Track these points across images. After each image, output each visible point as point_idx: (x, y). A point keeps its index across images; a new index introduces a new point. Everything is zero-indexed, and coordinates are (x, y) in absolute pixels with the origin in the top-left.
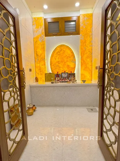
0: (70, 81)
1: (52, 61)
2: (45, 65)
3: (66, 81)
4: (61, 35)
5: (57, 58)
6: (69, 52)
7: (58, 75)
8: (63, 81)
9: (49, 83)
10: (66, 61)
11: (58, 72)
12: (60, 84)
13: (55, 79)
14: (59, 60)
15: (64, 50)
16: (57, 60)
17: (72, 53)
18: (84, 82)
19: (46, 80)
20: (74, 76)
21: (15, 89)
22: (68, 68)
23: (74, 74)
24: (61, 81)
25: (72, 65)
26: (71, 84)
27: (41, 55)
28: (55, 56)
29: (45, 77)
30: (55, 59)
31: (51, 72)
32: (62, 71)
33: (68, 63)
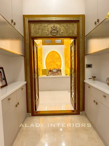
0: (58, 74)
1: (47, 61)
2: (42, 64)
3: (56, 74)
4: (52, 44)
5: (50, 59)
6: (58, 56)
7: (50, 71)
8: (54, 74)
9: (45, 76)
10: (55, 62)
11: (50, 69)
12: (52, 76)
13: (49, 73)
14: (51, 61)
15: (54, 54)
16: (50, 61)
17: (60, 56)
18: (66, 75)
19: (43, 74)
20: (61, 71)
22: (57, 66)
24: (53, 74)
25: (59, 64)
26: (59, 76)
27: (40, 57)
28: (49, 58)
29: (42, 72)
30: (49, 60)
31: (46, 69)
32: (53, 68)
33: (57, 63)
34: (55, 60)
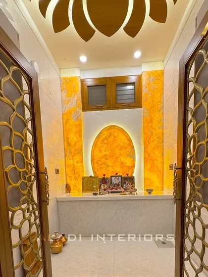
0: (126, 190)
1: (95, 155)
2: (82, 161)
3: (119, 190)
5: (103, 149)
7: (104, 181)
8: (114, 190)
9: (89, 195)
10: (118, 156)
11: (104, 175)
12: (108, 196)
13: (100, 187)
14: (106, 153)
15: (116, 134)
16: (104, 153)
17: (130, 140)
18: (150, 193)
19: (85, 189)
20: (133, 183)
21: (31, 205)
22: (122, 168)
23: (132, 179)
24: (110, 191)
25: (128, 162)
26: (127, 196)
27: (76, 143)
28: (100, 145)
29: (83, 183)
30: (100, 151)
31: (93, 175)
32: (112, 172)
33: (122, 159)
34: (118, 153)
